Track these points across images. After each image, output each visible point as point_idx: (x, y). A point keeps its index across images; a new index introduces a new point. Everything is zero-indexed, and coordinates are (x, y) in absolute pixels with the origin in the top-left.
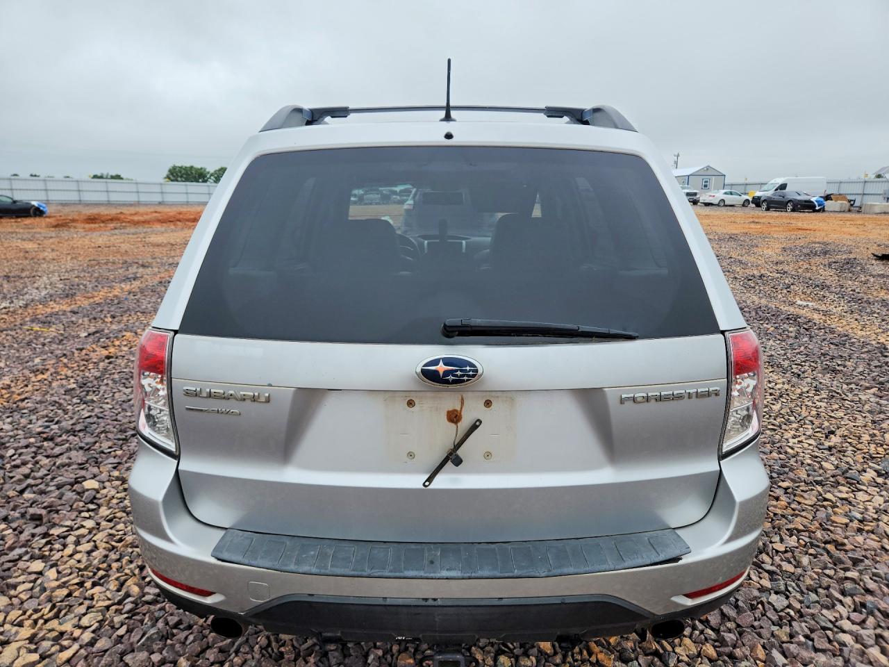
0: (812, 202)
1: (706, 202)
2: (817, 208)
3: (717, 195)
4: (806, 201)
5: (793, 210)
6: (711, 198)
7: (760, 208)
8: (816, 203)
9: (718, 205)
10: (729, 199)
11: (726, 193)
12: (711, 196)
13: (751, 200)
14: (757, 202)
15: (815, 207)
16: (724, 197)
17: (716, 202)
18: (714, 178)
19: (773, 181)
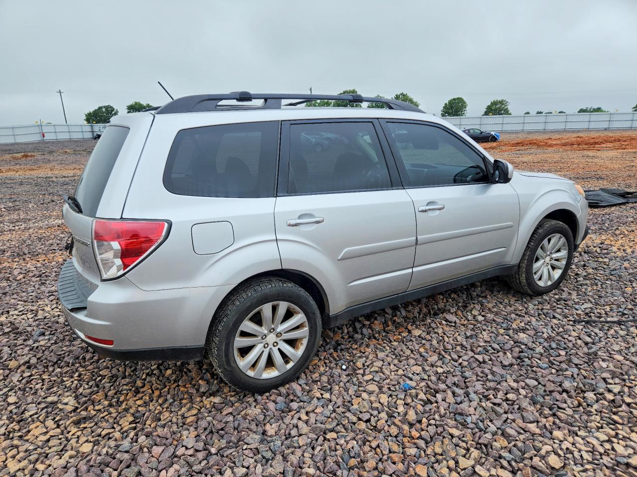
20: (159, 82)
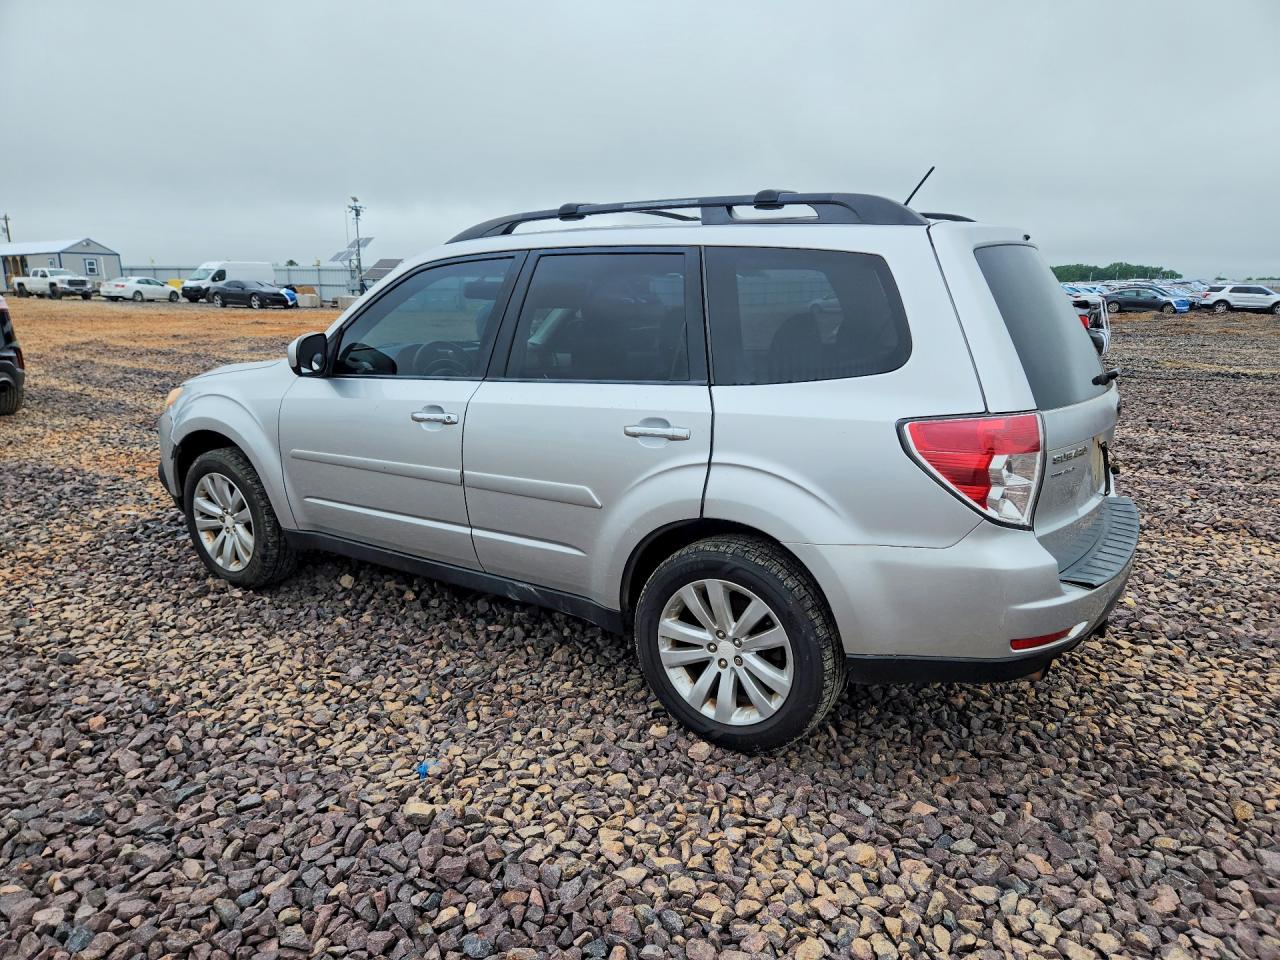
0: (282, 295)
1: (112, 295)
2: (290, 303)
3: (127, 284)
4: (274, 294)
5: (262, 306)
6: (119, 289)
7: (211, 305)
8: (287, 297)
9: (133, 300)
10: (148, 291)
11: (139, 282)
12: (117, 286)
13: (180, 292)
14: (194, 295)
15: (287, 301)
16: (139, 287)
17: (129, 295)
18: (102, 258)
19: (204, 266)
20: (933, 168)
